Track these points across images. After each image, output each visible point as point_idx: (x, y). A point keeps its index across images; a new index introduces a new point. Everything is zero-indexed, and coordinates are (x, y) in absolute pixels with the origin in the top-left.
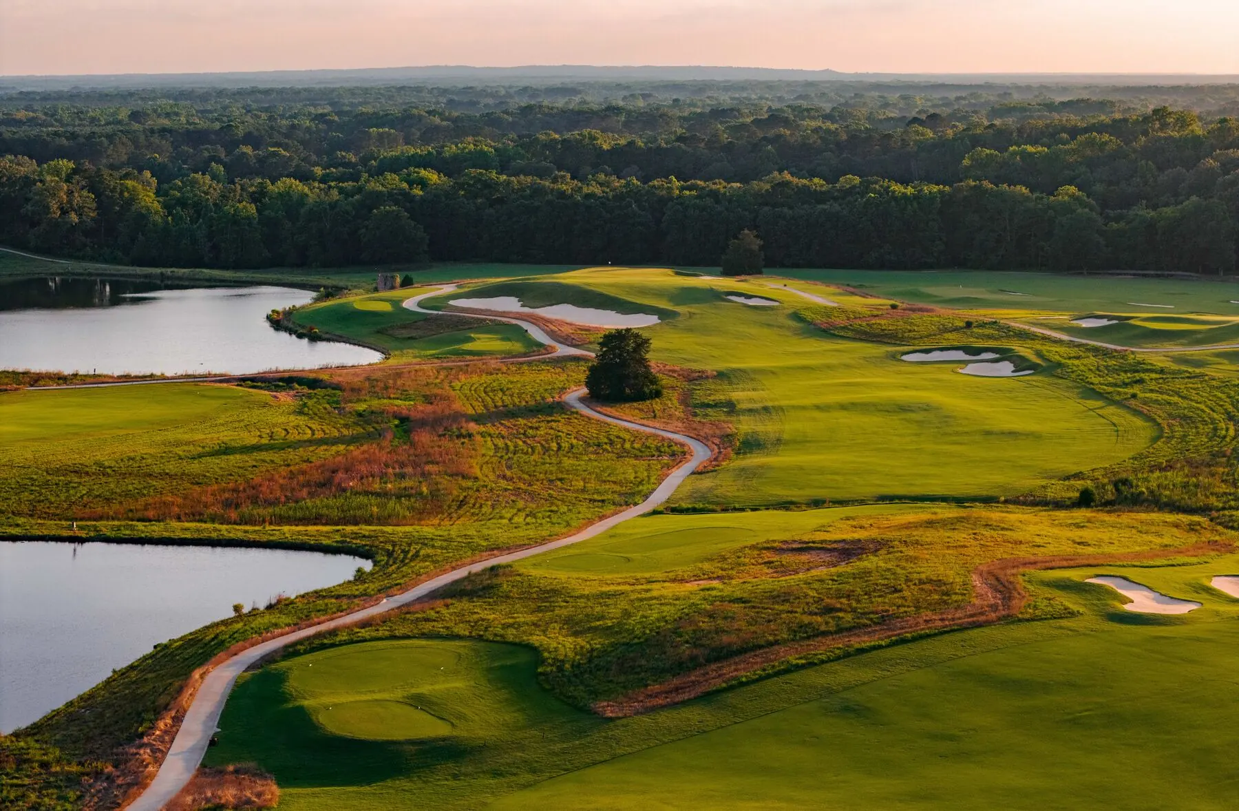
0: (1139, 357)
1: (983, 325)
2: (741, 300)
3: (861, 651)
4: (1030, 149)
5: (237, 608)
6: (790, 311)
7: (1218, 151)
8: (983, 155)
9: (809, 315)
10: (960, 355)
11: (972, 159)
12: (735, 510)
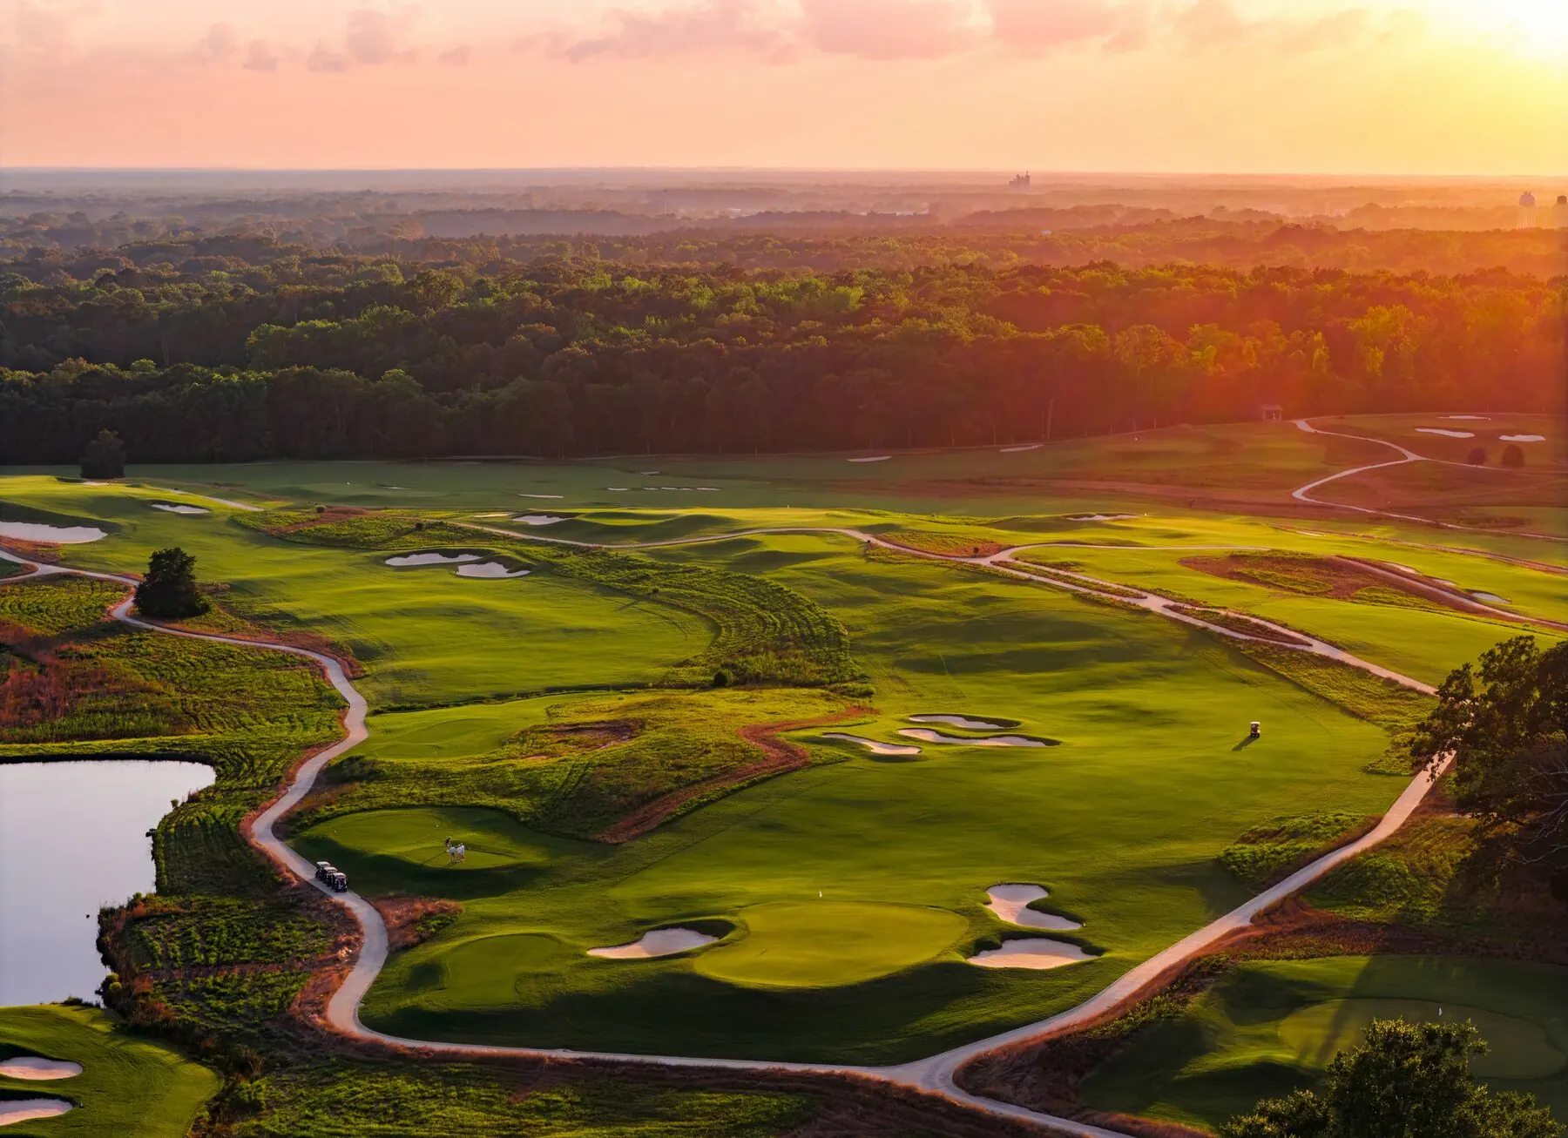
0: (622, 554)
1: (431, 526)
2: (167, 508)
3: (734, 791)
4: (320, 324)
5: (174, 803)
6: (225, 519)
7: (522, 326)
8: (271, 331)
9: (245, 521)
10: (438, 559)
11: (257, 335)
12: (442, 706)
